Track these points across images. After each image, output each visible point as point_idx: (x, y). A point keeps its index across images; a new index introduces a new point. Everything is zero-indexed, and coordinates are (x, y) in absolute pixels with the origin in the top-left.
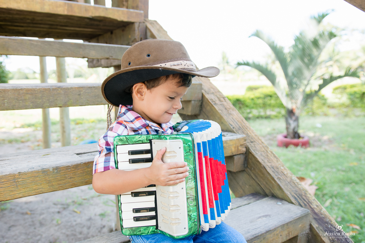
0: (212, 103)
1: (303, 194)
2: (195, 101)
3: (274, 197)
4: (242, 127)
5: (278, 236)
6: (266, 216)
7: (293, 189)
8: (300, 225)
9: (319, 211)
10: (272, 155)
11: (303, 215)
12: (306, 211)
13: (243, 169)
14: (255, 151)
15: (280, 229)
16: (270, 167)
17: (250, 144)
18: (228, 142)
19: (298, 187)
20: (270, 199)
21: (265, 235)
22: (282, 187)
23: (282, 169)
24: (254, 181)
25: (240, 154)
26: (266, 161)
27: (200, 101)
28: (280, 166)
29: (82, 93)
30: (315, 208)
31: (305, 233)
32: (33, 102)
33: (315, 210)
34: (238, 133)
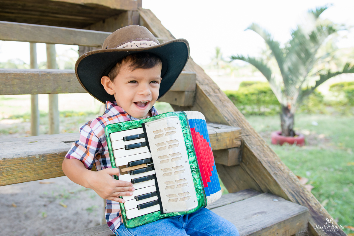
0: (207, 95)
1: (301, 191)
2: (188, 91)
3: (270, 193)
4: (238, 120)
5: (274, 234)
6: (261, 213)
7: (290, 185)
8: (298, 224)
9: (317, 210)
10: (269, 149)
11: (301, 213)
12: (304, 208)
13: (238, 164)
14: (251, 145)
15: (276, 227)
16: (266, 161)
17: (246, 138)
18: (223, 134)
19: (295, 184)
20: (265, 196)
21: (260, 232)
22: (279, 183)
23: (279, 165)
24: (249, 176)
25: (234, 148)
26: (262, 155)
27: (194, 92)
28: (276, 161)
29: (72, 79)
30: (313, 206)
31: (303, 232)
32: (20, 88)
33: (313, 208)
34: (233, 126)
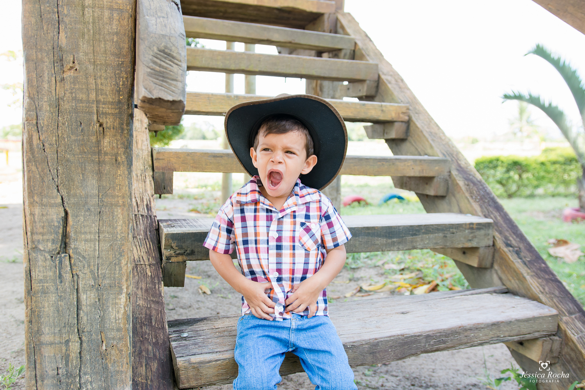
2: (370, 81)
8: (437, 168)
16: (428, 131)
25: (401, 121)
26: (425, 127)
27: (376, 81)
28: (439, 133)
